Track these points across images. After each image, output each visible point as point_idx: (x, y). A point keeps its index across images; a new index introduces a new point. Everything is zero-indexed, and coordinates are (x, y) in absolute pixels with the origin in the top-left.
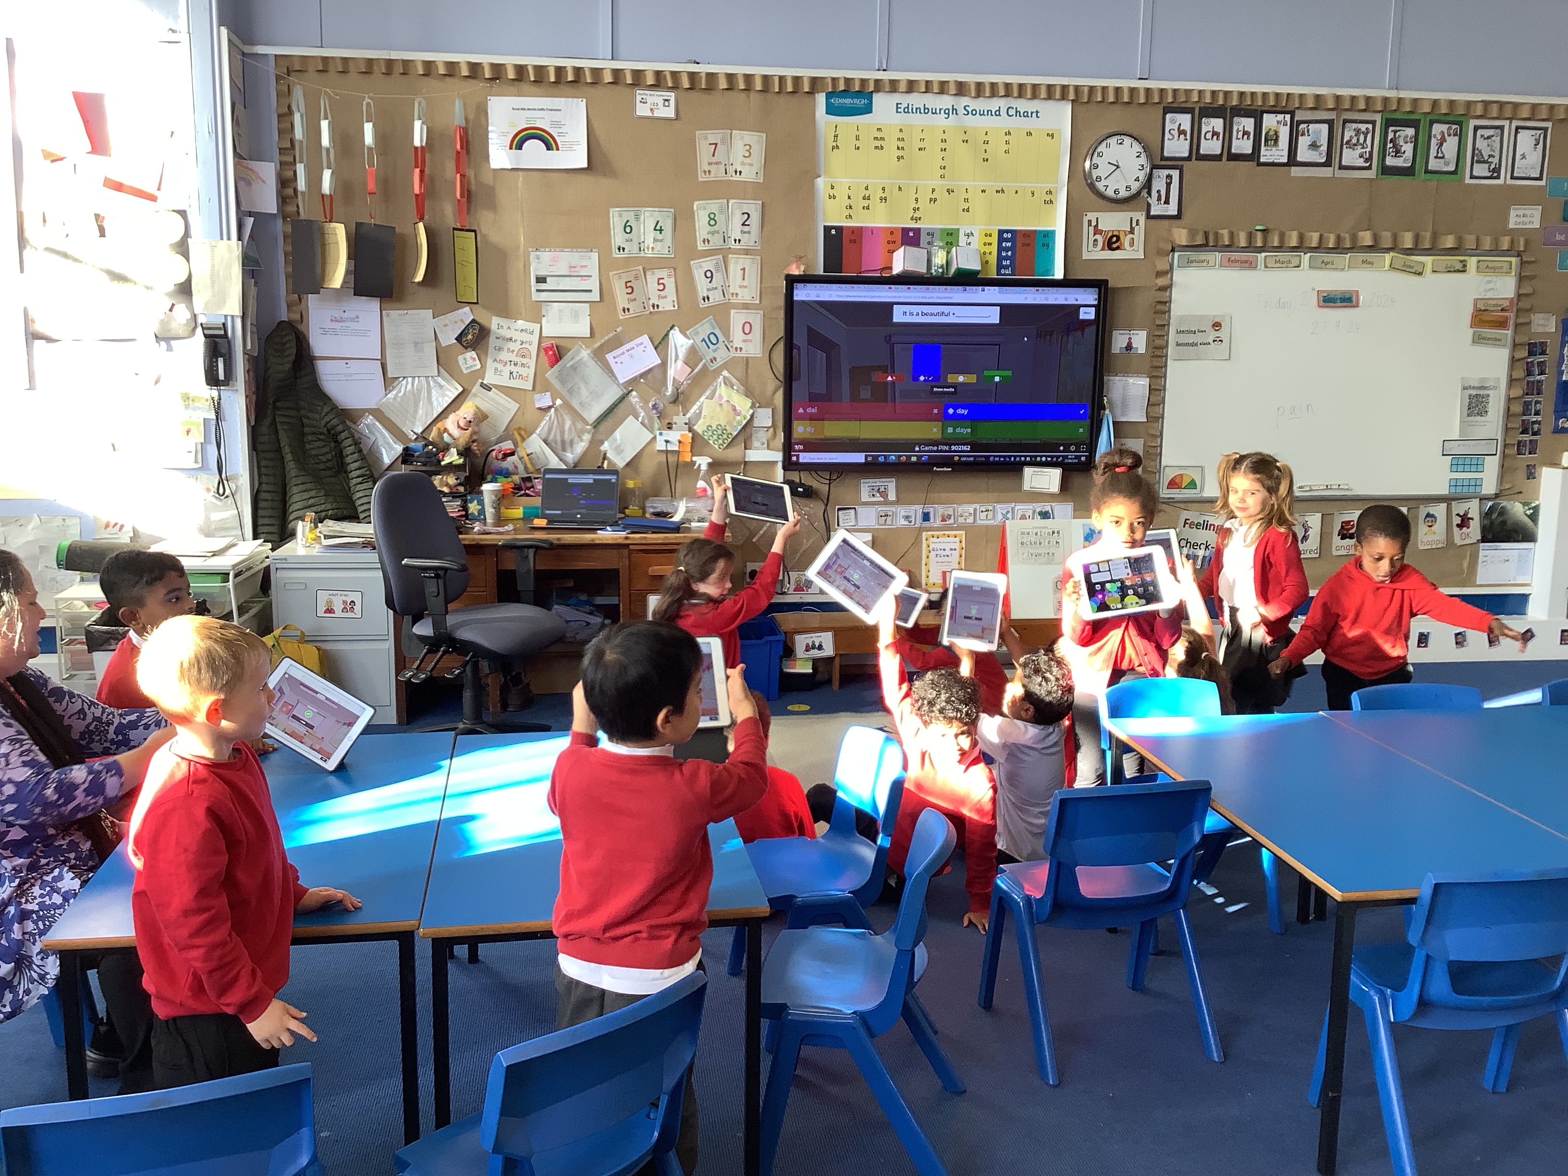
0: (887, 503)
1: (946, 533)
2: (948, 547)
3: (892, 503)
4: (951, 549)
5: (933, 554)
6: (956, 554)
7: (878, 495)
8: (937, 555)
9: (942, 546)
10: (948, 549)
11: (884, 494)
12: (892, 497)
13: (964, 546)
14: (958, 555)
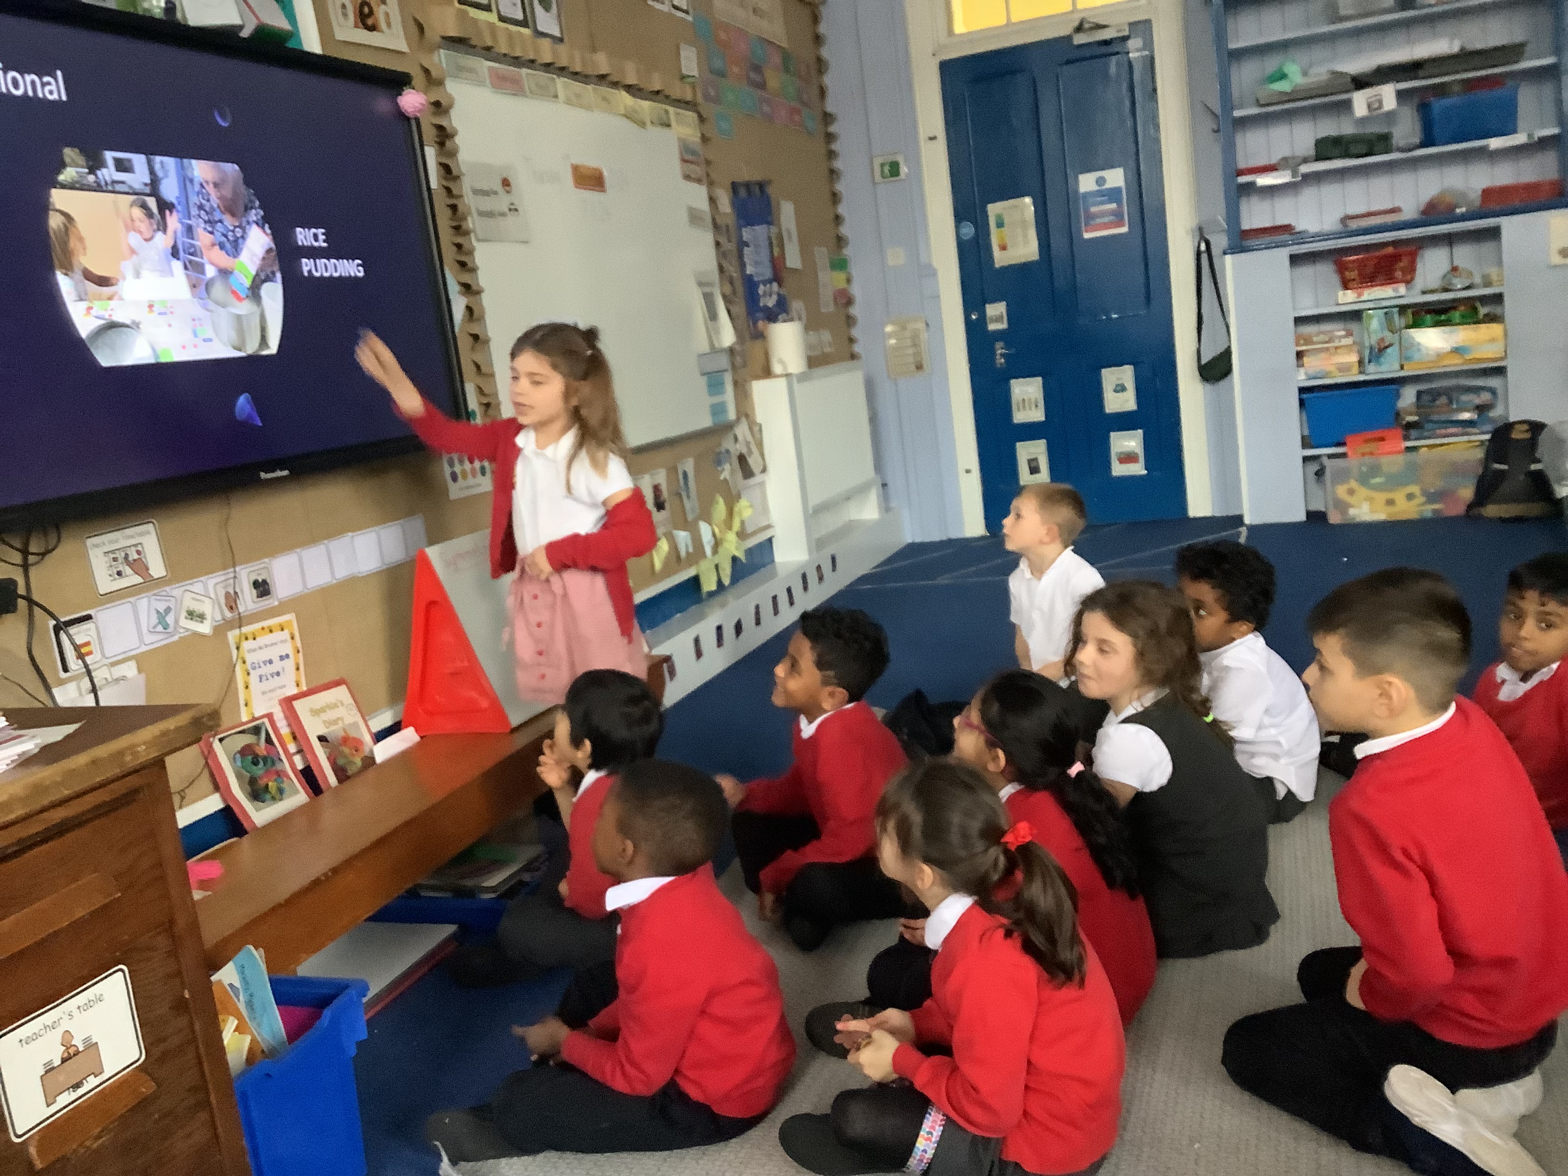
0: (150, 584)
1: (266, 623)
2: (274, 653)
3: (161, 582)
4: (282, 658)
5: (253, 679)
6: (290, 664)
7: (128, 570)
8: (261, 677)
9: (264, 655)
10: (276, 660)
11: (139, 566)
12: (157, 569)
13: (299, 645)
14: (294, 667)
